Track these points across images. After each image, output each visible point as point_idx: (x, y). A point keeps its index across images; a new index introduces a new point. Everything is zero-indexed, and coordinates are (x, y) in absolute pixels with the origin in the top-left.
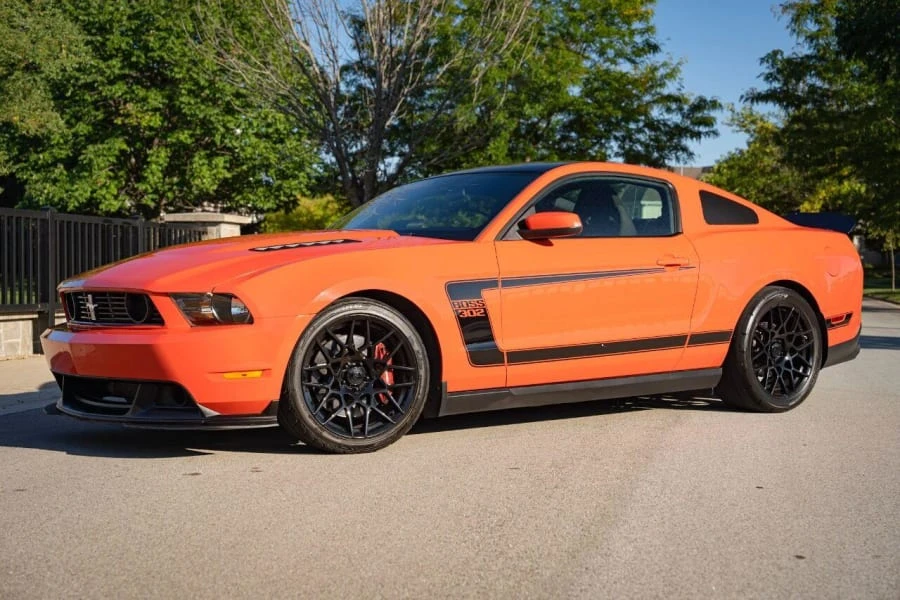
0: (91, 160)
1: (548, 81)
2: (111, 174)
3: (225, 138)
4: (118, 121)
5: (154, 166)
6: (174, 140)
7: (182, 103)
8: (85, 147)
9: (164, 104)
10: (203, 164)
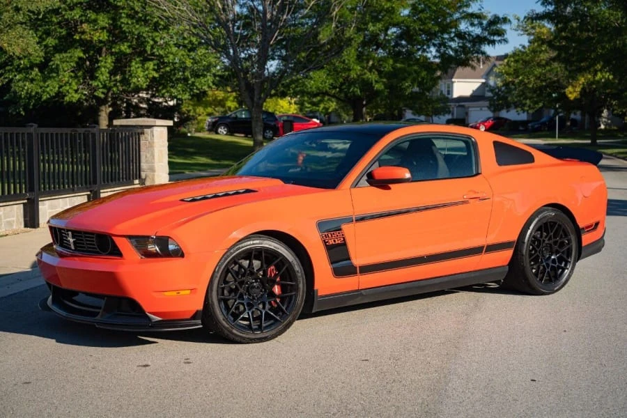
0: (58, 65)
1: (385, 7)
2: (72, 74)
3: (154, 48)
4: (77, 37)
5: (103, 69)
6: (117, 51)
7: (122, 23)
8: (53, 55)
9: (109, 24)
10: (138, 68)
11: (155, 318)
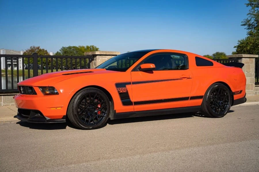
11: (48, 118)
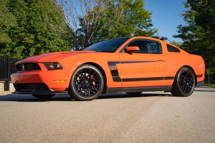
0: (16, 51)
1: (126, 32)
2: (21, 54)
3: (49, 46)
4: (23, 42)
5: (31, 52)
6: (36, 46)
7: (38, 37)
8: (15, 48)
9: (34, 37)
10: (43, 52)
11: (52, 90)
